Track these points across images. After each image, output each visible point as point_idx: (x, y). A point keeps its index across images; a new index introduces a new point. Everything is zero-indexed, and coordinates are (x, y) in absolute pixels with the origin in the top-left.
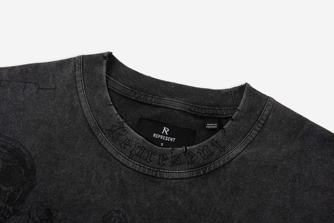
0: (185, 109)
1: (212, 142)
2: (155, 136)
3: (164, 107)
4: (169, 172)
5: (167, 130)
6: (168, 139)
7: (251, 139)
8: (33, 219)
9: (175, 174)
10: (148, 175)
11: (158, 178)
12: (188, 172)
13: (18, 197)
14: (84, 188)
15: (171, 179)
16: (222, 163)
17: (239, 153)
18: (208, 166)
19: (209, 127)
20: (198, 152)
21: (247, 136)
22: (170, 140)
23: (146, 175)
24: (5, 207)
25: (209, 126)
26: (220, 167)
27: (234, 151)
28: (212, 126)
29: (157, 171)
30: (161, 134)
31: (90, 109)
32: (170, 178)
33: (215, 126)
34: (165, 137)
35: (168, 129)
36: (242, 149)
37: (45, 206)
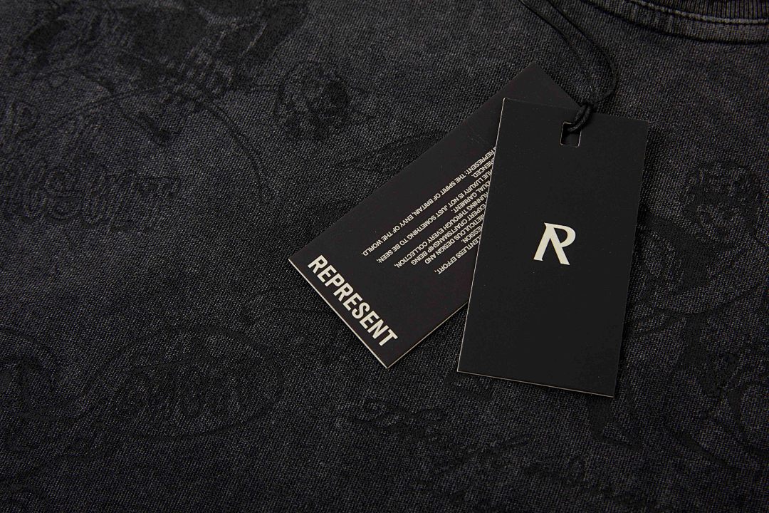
4: (701, 20)
8: (291, 106)
9: (721, 26)
10: (640, 25)
11: (668, 34)
12: (759, 24)
13: (252, 44)
14: (446, 39)
15: (705, 41)
23: (632, 23)
24: (212, 66)
29: (667, 13)
32: (703, 36)
37: (328, 76)
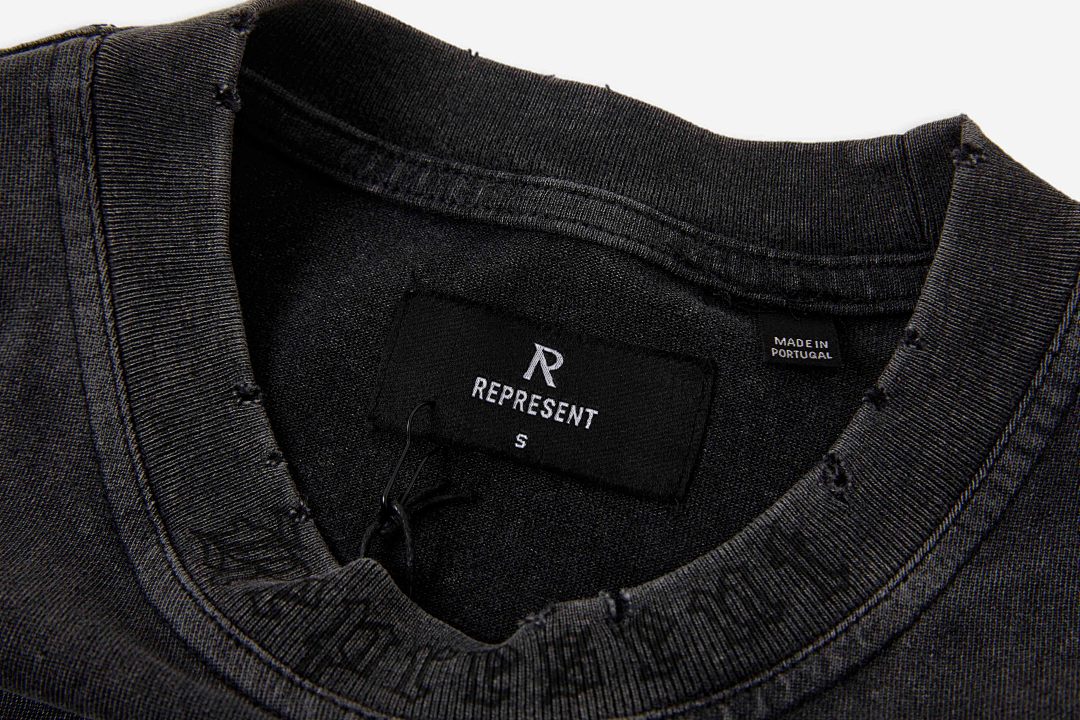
0: (652, 247)
1: (769, 545)
2: (486, 392)
3: (536, 231)
5: (551, 359)
6: (555, 410)
7: (995, 505)
16: (837, 663)
17: (934, 600)
18: (759, 684)
19: (789, 354)
20: (693, 609)
21: (973, 493)
22: (565, 416)
25: (786, 348)
26: (829, 687)
27: (903, 587)
28: (804, 349)
30: (518, 383)
31: (125, 410)
33: (817, 351)
34: (540, 402)
35: (558, 355)
36: (946, 574)
